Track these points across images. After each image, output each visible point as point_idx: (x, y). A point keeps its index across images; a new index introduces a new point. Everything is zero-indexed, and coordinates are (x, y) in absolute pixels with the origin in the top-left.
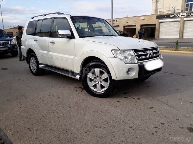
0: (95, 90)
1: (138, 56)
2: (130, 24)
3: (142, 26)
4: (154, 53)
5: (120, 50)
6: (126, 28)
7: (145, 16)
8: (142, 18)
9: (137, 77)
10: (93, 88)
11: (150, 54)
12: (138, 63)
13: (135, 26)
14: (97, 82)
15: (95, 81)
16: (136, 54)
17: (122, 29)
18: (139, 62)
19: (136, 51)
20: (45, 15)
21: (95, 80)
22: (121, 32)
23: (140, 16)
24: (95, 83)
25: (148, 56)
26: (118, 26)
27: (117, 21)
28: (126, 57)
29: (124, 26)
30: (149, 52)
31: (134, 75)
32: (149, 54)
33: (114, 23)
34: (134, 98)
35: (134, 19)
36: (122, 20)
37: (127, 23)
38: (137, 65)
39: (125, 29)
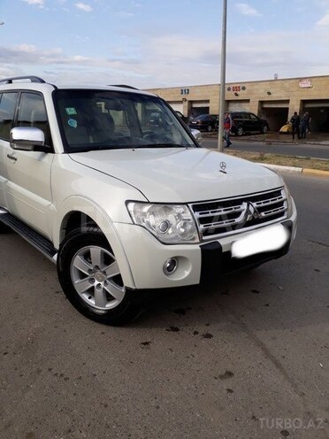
0: (92, 302)
1: (202, 221)
2: (274, 97)
3: (304, 102)
4: (260, 210)
5: (149, 203)
6: (266, 106)
7: (313, 79)
8: (306, 84)
9: (197, 281)
10: (85, 297)
11: (248, 212)
12: (202, 241)
13: (287, 101)
14: (97, 282)
15: (92, 280)
16: (197, 215)
17: (257, 108)
18: (204, 238)
19: (198, 207)
20: (10, 82)
21: (90, 276)
22: (252, 117)
23: (301, 79)
24: (91, 285)
25: (238, 220)
26: (248, 101)
27: (244, 88)
28: (167, 225)
29: (262, 103)
30: (244, 206)
31: (187, 274)
32: (243, 213)
33: (238, 93)
34: (196, 333)
35: (287, 84)
36: (256, 87)
37: (269, 93)
38: (197, 247)
39: (263, 108)
